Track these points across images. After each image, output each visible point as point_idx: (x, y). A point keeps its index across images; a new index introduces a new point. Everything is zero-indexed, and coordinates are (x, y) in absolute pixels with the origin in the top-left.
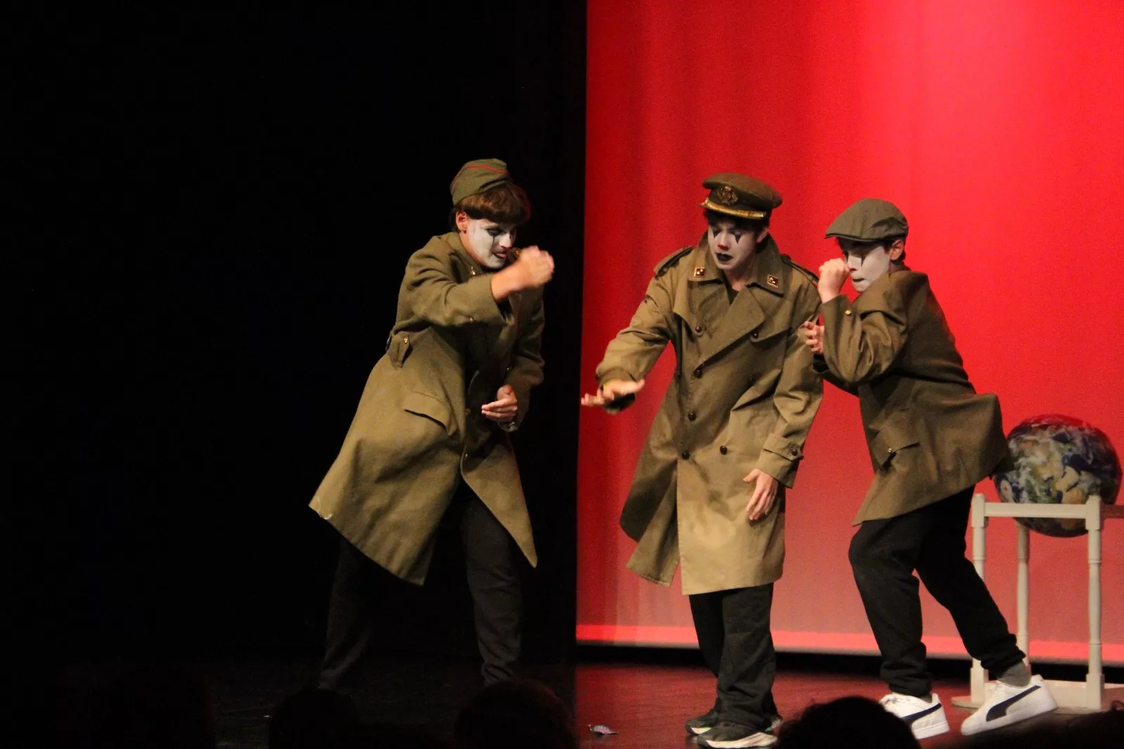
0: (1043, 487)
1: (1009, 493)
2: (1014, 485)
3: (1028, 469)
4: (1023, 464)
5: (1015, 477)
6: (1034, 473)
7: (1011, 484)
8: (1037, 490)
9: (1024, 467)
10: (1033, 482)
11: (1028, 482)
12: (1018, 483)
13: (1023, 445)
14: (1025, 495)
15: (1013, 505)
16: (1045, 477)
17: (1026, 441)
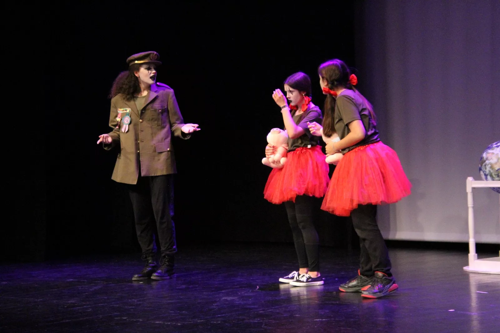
0: (496, 173)
1: (483, 177)
2: (485, 173)
3: (490, 166)
4: (488, 163)
5: (485, 169)
6: (492, 167)
7: (484, 172)
8: (493, 174)
9: (488, 165)
10: (492, 171)
11: (490, 171)
12: (486, 172)
13: (488, 155)
14: (489, 177)
15: (485, 182)
16: (497, 169)
17: (489, 153)
